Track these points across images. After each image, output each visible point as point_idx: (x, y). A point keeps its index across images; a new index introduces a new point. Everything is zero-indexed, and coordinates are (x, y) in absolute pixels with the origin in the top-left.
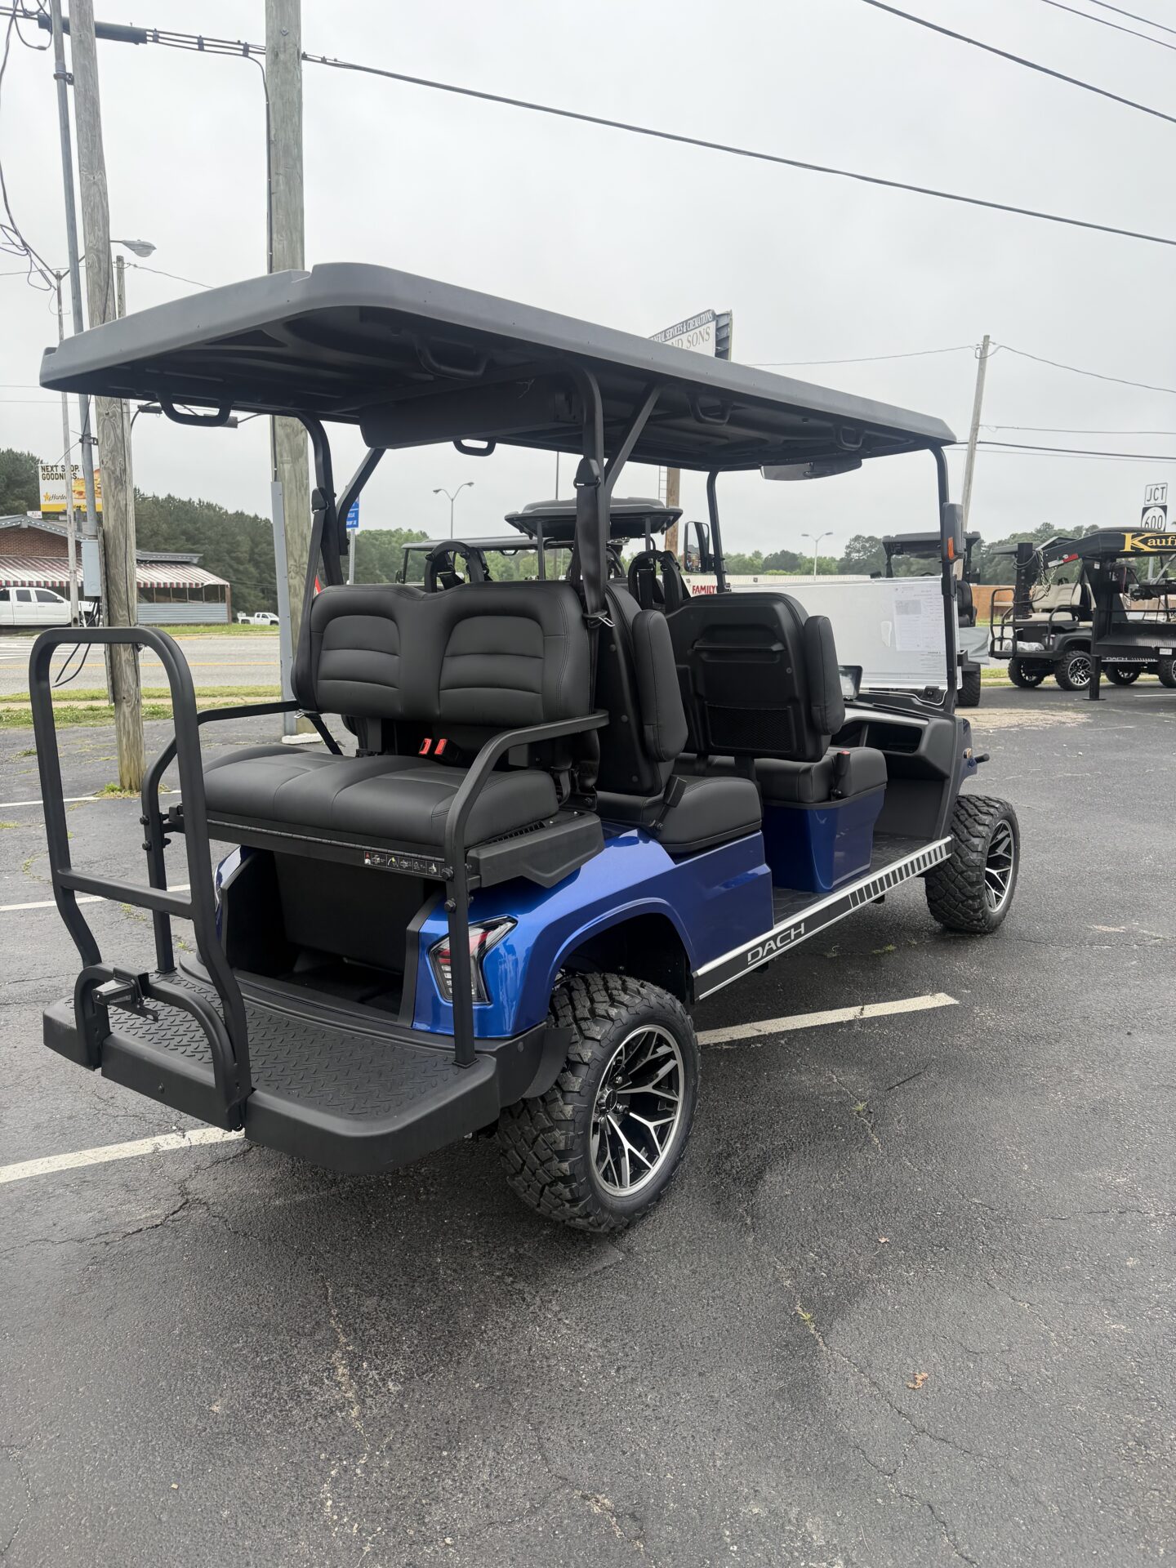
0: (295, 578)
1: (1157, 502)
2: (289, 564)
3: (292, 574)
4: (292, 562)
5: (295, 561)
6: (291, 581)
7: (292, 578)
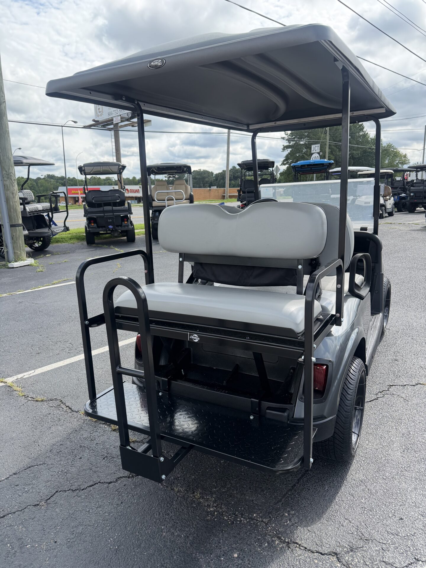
0: (7, 181)
1: (316, 151)
2: (3, 173)
3: (6, 179)
4: (4, 172)
5: (6, 171)
6: (5, 182)
7: (5, 181)
